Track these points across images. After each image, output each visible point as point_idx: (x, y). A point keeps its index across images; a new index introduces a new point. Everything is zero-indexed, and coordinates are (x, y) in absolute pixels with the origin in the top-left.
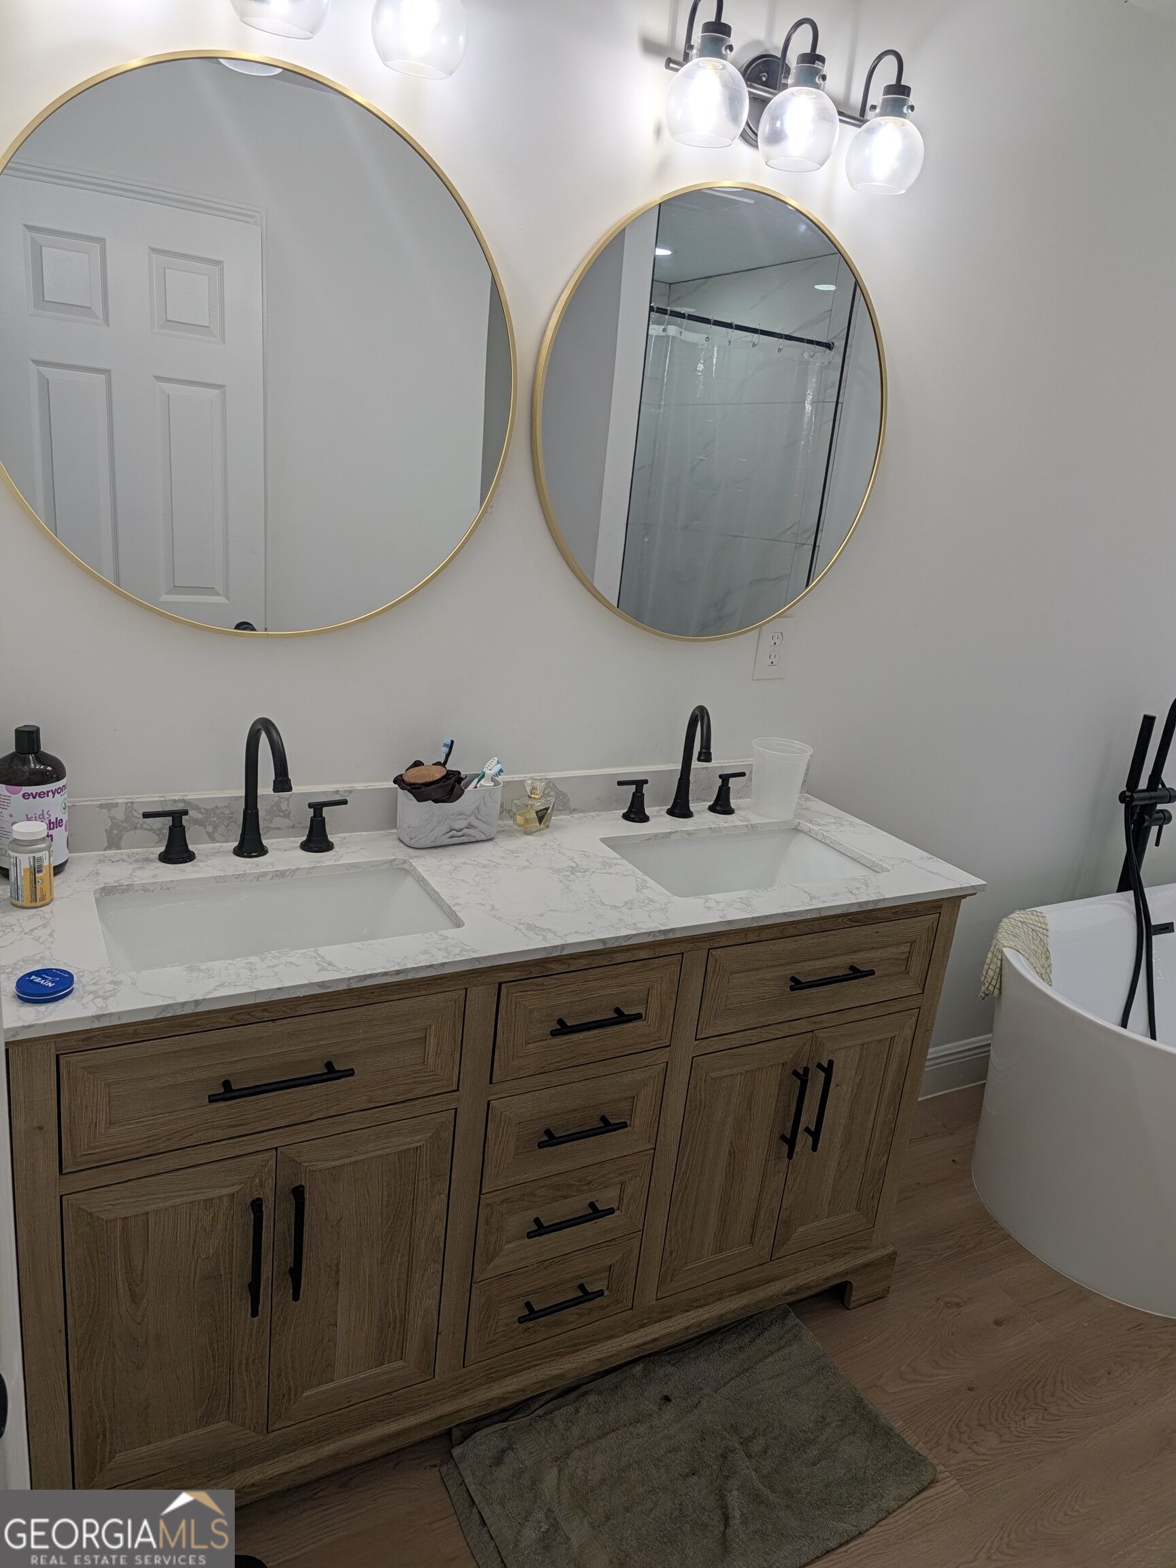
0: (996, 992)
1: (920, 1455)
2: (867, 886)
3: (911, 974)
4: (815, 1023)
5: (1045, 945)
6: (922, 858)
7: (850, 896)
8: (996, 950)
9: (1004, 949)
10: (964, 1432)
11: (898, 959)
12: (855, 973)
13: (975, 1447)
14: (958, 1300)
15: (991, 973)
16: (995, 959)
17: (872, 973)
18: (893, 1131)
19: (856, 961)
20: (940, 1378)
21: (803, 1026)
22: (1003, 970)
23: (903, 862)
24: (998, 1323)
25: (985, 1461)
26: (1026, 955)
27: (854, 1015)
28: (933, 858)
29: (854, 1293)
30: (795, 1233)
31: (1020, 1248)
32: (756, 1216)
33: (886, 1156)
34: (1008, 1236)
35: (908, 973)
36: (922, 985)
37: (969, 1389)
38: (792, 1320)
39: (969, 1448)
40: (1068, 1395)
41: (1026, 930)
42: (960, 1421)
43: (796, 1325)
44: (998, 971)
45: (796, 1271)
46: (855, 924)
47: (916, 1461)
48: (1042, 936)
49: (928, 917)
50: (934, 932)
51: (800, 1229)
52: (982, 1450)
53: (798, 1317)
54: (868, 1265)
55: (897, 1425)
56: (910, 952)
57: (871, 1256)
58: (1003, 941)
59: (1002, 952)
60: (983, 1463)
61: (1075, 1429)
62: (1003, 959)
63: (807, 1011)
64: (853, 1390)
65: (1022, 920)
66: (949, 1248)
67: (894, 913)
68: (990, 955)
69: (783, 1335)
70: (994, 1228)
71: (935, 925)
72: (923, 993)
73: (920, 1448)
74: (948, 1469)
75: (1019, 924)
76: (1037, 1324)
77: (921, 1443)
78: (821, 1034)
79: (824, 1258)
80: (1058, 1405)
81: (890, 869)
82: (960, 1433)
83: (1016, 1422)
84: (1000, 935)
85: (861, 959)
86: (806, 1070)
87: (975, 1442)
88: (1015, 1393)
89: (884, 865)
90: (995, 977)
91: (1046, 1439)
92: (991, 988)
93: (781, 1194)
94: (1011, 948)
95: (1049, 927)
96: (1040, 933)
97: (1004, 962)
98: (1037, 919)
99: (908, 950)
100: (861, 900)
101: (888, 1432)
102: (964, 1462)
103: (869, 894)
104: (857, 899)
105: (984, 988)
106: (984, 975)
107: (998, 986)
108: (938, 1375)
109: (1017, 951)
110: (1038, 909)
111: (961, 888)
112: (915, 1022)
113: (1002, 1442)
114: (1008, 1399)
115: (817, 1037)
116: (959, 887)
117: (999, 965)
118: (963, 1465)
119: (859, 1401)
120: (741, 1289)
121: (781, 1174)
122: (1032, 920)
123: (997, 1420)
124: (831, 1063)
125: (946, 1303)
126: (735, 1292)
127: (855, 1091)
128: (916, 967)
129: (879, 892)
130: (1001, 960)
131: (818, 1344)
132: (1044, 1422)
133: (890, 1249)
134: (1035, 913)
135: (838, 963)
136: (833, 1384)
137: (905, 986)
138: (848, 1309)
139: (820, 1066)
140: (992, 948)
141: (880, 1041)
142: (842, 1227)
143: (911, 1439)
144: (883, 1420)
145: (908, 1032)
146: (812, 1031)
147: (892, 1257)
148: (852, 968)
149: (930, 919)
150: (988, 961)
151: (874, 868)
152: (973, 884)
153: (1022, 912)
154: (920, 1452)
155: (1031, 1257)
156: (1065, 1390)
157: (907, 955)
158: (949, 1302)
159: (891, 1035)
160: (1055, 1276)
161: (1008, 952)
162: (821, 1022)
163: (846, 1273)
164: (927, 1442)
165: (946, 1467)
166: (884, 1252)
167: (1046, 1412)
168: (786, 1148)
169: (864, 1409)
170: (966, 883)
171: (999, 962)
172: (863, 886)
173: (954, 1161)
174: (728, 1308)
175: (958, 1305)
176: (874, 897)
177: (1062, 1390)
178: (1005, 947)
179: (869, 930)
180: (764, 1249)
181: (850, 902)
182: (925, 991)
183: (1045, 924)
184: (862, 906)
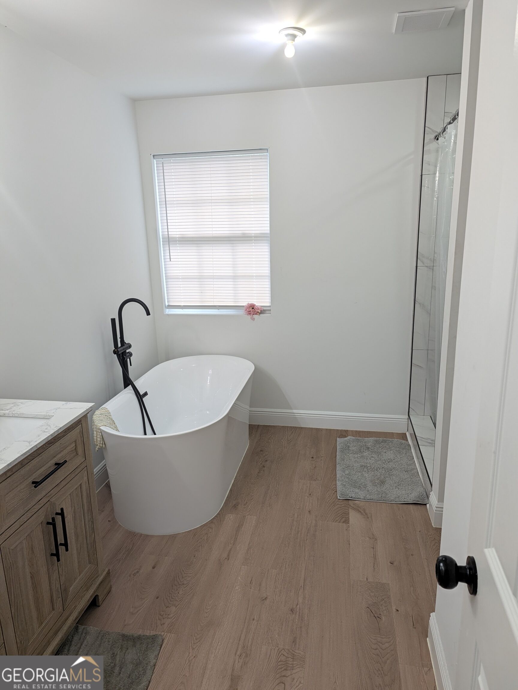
0: (104, 445)
1: (154, 635)
2: (49, 426)
3: (79, 454)
4: (49, 496)
5: (112, 419)
6: (63, 405)
7: (45, 433)
8: (97, 430)
9: (101, 428)
10: (163, 615)
11: (72, 451)
12: (59, 465)
13: (169, 616)
14: (137, 570)
15: (99, 439)
16: (98, 433)
17: (66, 461)
18: (93, 522)
19: (56, 460)
20: (145, 603)
21: (45, 500)
22: (103, 436)
23: (56, 409)
24: (154, 568)
25: (174, 618)
26: (109, 426)
27: (63, 483)
28: (67, 403)
29: (100, 598)
30: (69, 592)
31: (147, 536)
32: (52, 597)
33: (93, 534)
34: (141, 535)
35: (78, 454)
36: (84, 457)
37: (157, 598)
38: (81, 628)
39: (168, 618)
40: (187, 573)
41: (103, 416)
42: (160, 612)
43: (84, 629)
44: (101, 437)
45: (76, 607)
46: (51, 445)
47: (154, 638)
48: (109, 416)
49: (78, 427)
50: (82, 432)
51: (71, 589)
52: (172, 615)
53: (82, 625)
54: (101, 582)
55: (140, 632)
56: (75, 445)
57: (101, 578)
58: (98, 425)
59: (100, 429)
60: (174, 620)
61: (195, 583)
62: (102, 432)
63: (44, 494)
64: (119, 634)
65: (100, 413)
66: (124, 554)
67: (64, 432)
68: (95, 433)
69: (80, 637)
70: (135, 535)
71: (81, 430)
72: (86, 459)
73: (153, 633)
74: (165, 632)
75: (100, 415)
76: (166, 557)
77: (151, 631)
78: (53, 500)
79: (84, 593)
80: (185, 580)
81: (53, 415)
82: (162, 616)
83: (177, 596)
84: (96, 423)
85: (58, 459)
86: (53, 519)
87: (168, 615)
88: (171, 587)
89: (49, 414)
90: (101, 440)
91: (188, 594)
92: (101, 445)
93: (59, 580)
94: (103, 426)
95: (110, 411)
96: (108, 415)
97: (103, 433)
98: (105, 411)
99: (74, 445)
100: (51, 433)
101: (139, 638)
102: (168, 625)
103: (53, 429)
104: (49, 433)
105: (98, 447)
106: (96, 441)
107: (103, 443)
108: (144, 602)
109: (105, 426)
110: (103, 406)
111: (87, 410)
112: (86, 473)
113: (176, 607)
114: (170, 591)
115: (52, 502)
116: (86, 409)
117: (101, 435)
118: (169, 626)
119: (124, 636)
120: (56, 633)
121: (56, 571)
122: (103, 412)
123: (171, 601)
124: (62, 509)
125: (133, 575)
126: (54, 636)
127: (73, 515)
128: (80, 450)
129: (56, 426)
130: (101, 432)
131: (96, 629)
132: (185, 589)
133: (107, 570)
134: (103, 409)
135: (50, 465)
136: (110, 638)
137: (79, 460)
138: (99, 606)
139: (57, 514)
140: (95, 429)
141: (76, 489)
142: (87, 575)
143: (148, 633)
144: (136, 635)
145: (85, 478)
146: (49, 501)
147: (108, 573)
148: (56, 464)
149: (79, 428)
150: (95, 435)
151: (46, 418)
152: (90, 406)
153: (98, 410)
154: (153, 634)
155: (152, 536)
156: (185, 572)
157: (75, 447)
158: (134, 574)
159: (79, 484)
160: (163, 537)
161: (102, 428)
162: (51, 495)
163: (95, 592)
164: (154, 629)
165: (164, 632)
166: (105, 573)
167: (184, 585)
168: (55, 558)
169: (126, 637)
170: (88, 407)
171: (101, 433)
172: (47, 427)
173: (109, 521)
174: (54, 645)
175: (138, 572)
176: (56, 429)
177: (185, 574)
178: (100, 426)
179: (57, 444)
180: (59, 608)
181: (47, 436)
182: (86, 458)
183: (108, 411)
184: (53, 435)
